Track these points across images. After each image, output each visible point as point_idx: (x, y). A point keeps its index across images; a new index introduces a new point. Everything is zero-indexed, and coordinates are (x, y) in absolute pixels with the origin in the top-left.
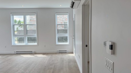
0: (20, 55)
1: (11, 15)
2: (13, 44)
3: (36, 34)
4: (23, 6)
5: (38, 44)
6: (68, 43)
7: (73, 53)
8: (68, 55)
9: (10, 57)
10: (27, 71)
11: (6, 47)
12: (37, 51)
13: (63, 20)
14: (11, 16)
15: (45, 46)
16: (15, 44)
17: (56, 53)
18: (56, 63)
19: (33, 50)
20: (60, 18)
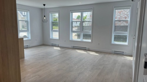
0: (75, 50)
1: (70, 12)
2: (70, 39)
3: (91, 31)
4: (80, 4)
5: (92, 41)
6: (126, 43)
7: (131, 56)
8: (124, 57)
9: (67, 51)
10: (76, 66)
11: (65, 41)
12: (91, 48)
13: (128, 14)
14: (71, 14)
15: (99, 44)
16: (72, 39)
17: (110, 53)
18: (107, 65)
19: (87, 47)
20: (124, 12)
